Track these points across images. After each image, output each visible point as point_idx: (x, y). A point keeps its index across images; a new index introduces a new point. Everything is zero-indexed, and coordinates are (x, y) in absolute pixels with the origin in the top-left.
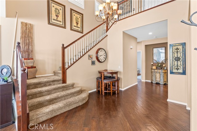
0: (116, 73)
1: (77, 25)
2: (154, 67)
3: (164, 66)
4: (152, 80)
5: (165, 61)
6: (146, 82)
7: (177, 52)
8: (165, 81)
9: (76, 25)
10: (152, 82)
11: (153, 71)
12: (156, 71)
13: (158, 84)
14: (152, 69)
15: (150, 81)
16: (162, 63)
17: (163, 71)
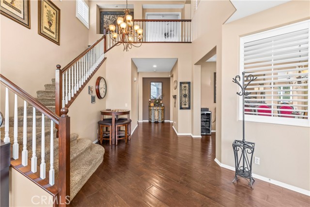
1: (50, 26)
2: (152, 104)
3: (161, 102)
4: (150, 119)
5: (162, 97)
6: (143, 123)
7: (185, 90)
8: (162, 119)
9: (48, 27)
10: (150, 122)
11: (152, 108)
12: (155, 108)
13: (156, 123)
14: (150, 106)
15: (148, 121)
16: (159, 100)
17: (161, 108)
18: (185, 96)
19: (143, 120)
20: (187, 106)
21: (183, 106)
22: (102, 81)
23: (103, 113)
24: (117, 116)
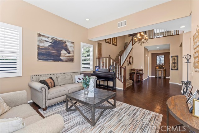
0: (142, 70)
2: (157, 68)
3: (163, 67)
4: (156, 76)
5: (164, 64)
6: (152, 78)
7: (174, 60)
8: (164, 76)
10: (156, 77)
11: (157, 70)
12: (159, 70)
13: (160, 78)
14: (156, 69)
15: (155, 77)
16: (162, 65)
17: (163, 70)
18: (174, 63)
19: (152, 76)
20: (176, 68)
21: (173, 68)
22: (131, 57)
23: (132, 70)
24: (137, 71)
